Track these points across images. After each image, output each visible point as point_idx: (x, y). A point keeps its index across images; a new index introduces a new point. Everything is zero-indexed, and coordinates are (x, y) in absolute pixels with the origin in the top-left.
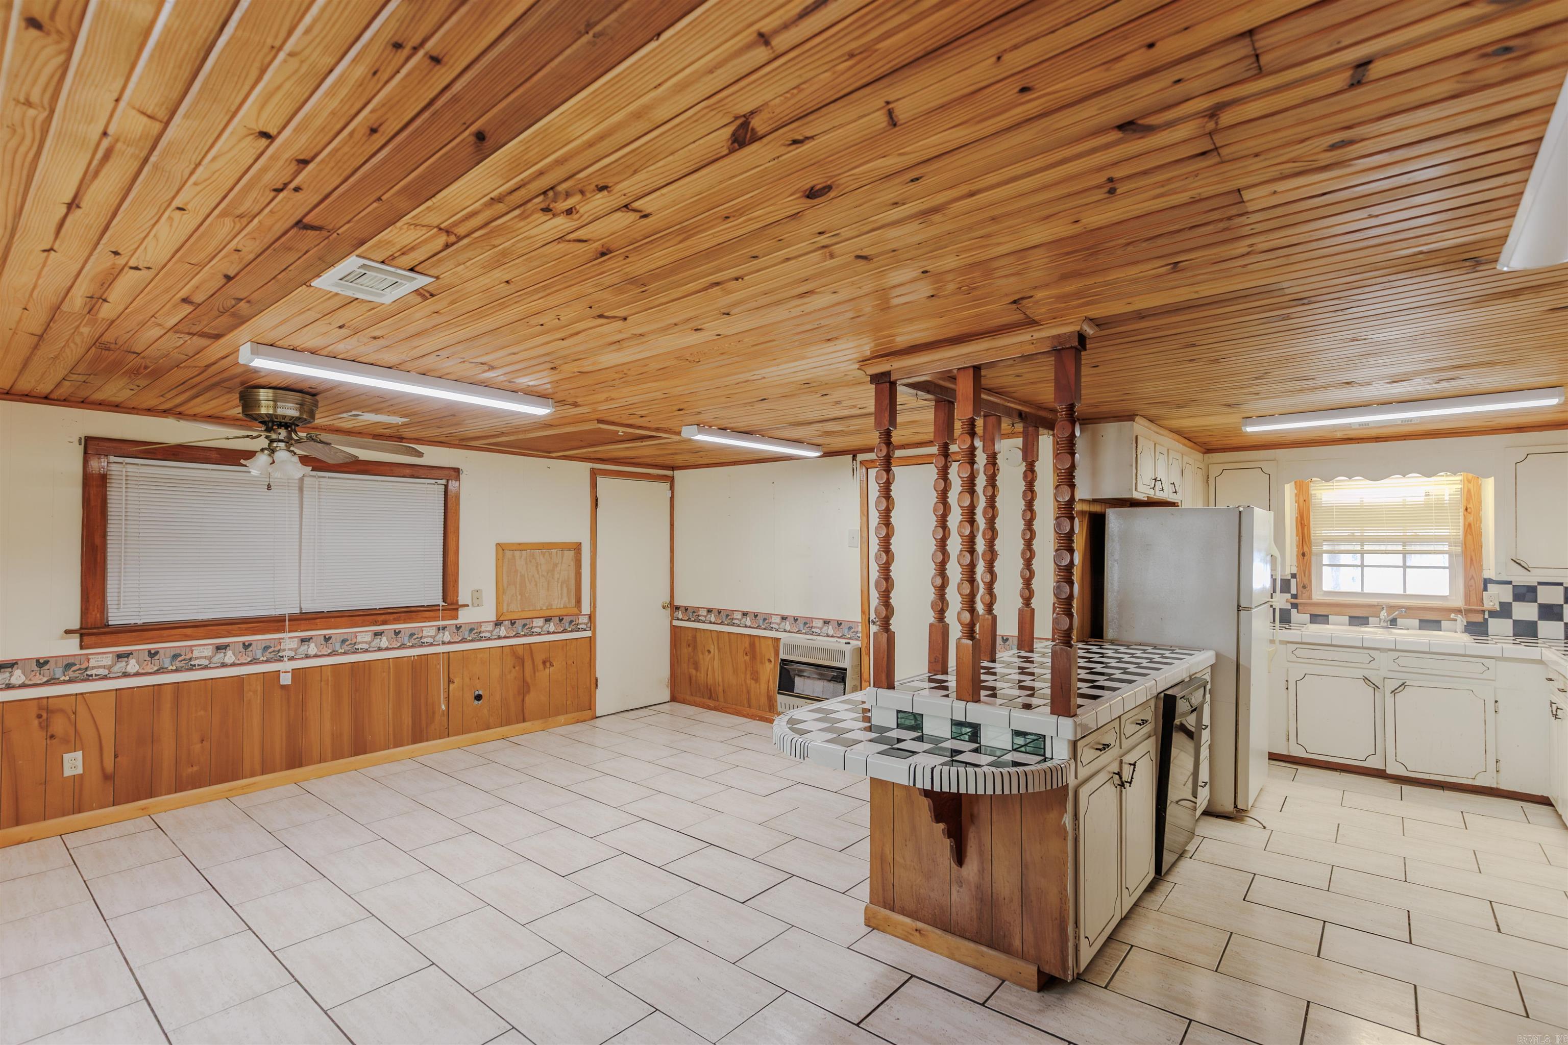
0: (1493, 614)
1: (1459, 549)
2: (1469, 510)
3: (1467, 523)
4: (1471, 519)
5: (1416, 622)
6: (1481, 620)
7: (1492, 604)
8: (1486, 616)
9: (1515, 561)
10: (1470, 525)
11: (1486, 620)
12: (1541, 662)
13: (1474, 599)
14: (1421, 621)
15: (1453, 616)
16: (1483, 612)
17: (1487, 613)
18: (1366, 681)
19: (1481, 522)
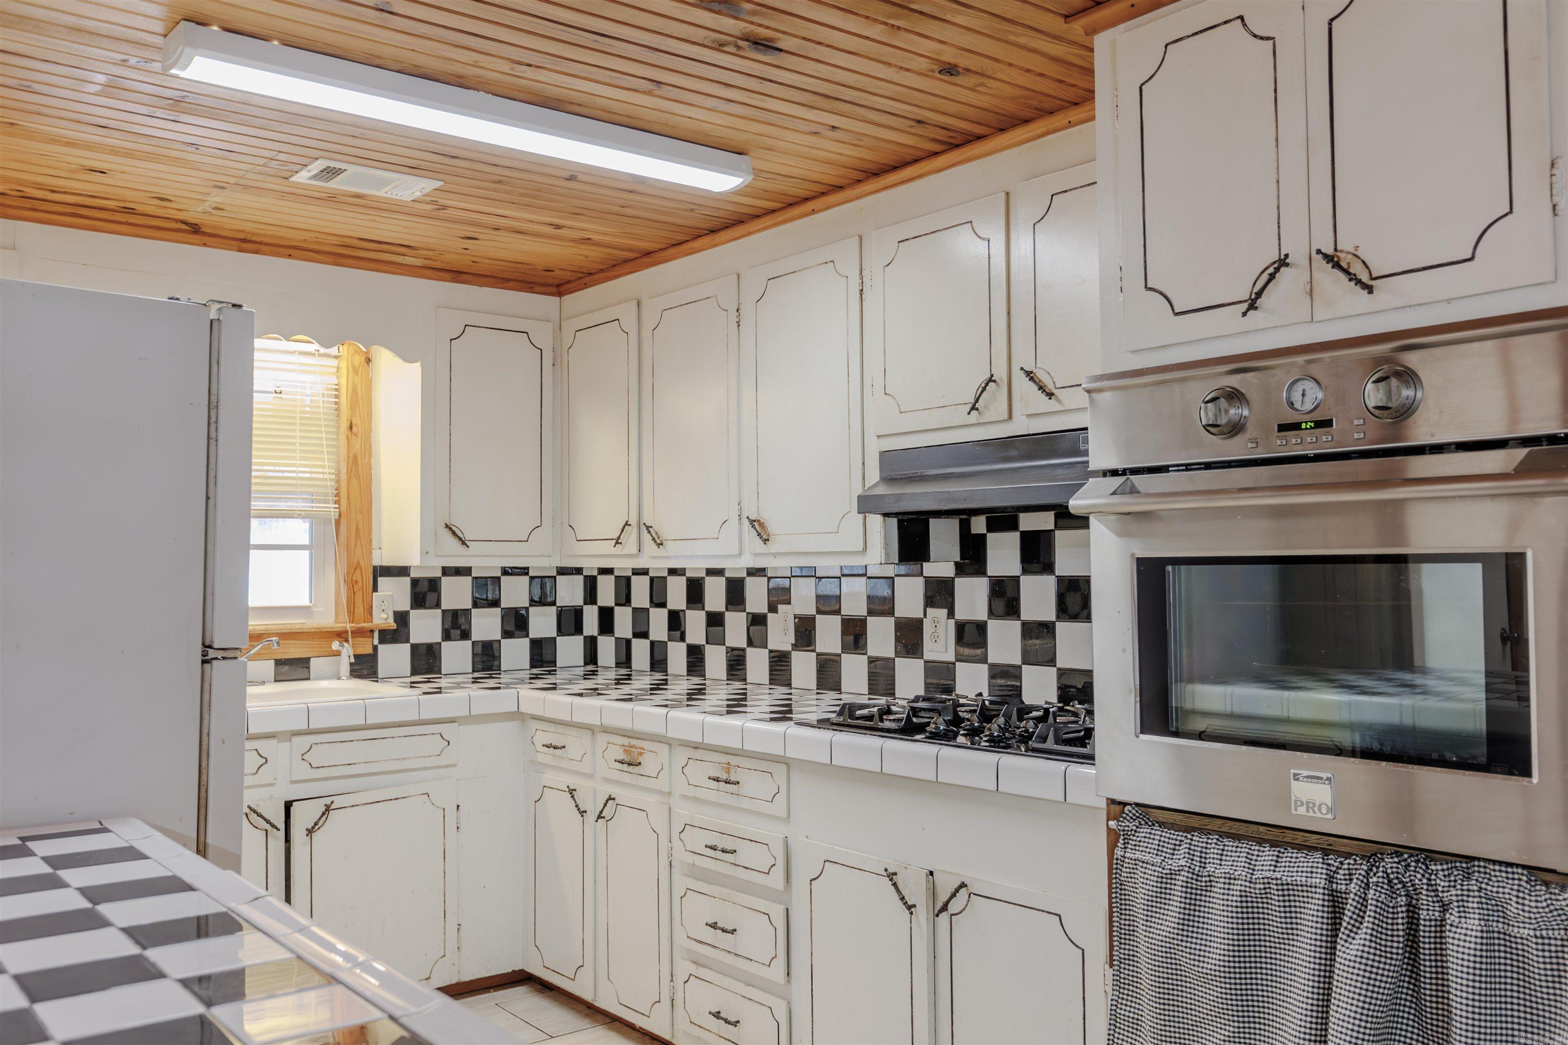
0: (388, 636)
1: (331, 510)
2: (354, 429)
3: (351, 455)
4: (357, 446)
5: (268, 667)
6: (369, 650)
7: (385, 616)
8: (376, 642)
9: (451, 529)
10: (355, 459)
11: (375, 648)
12: (518, 716)
13: (360, 610)
14: (279, 663)
15: (335, 645)
16: (372, 631)
17: (376, 635)
18: (253, 817)
19: (370, 456)
